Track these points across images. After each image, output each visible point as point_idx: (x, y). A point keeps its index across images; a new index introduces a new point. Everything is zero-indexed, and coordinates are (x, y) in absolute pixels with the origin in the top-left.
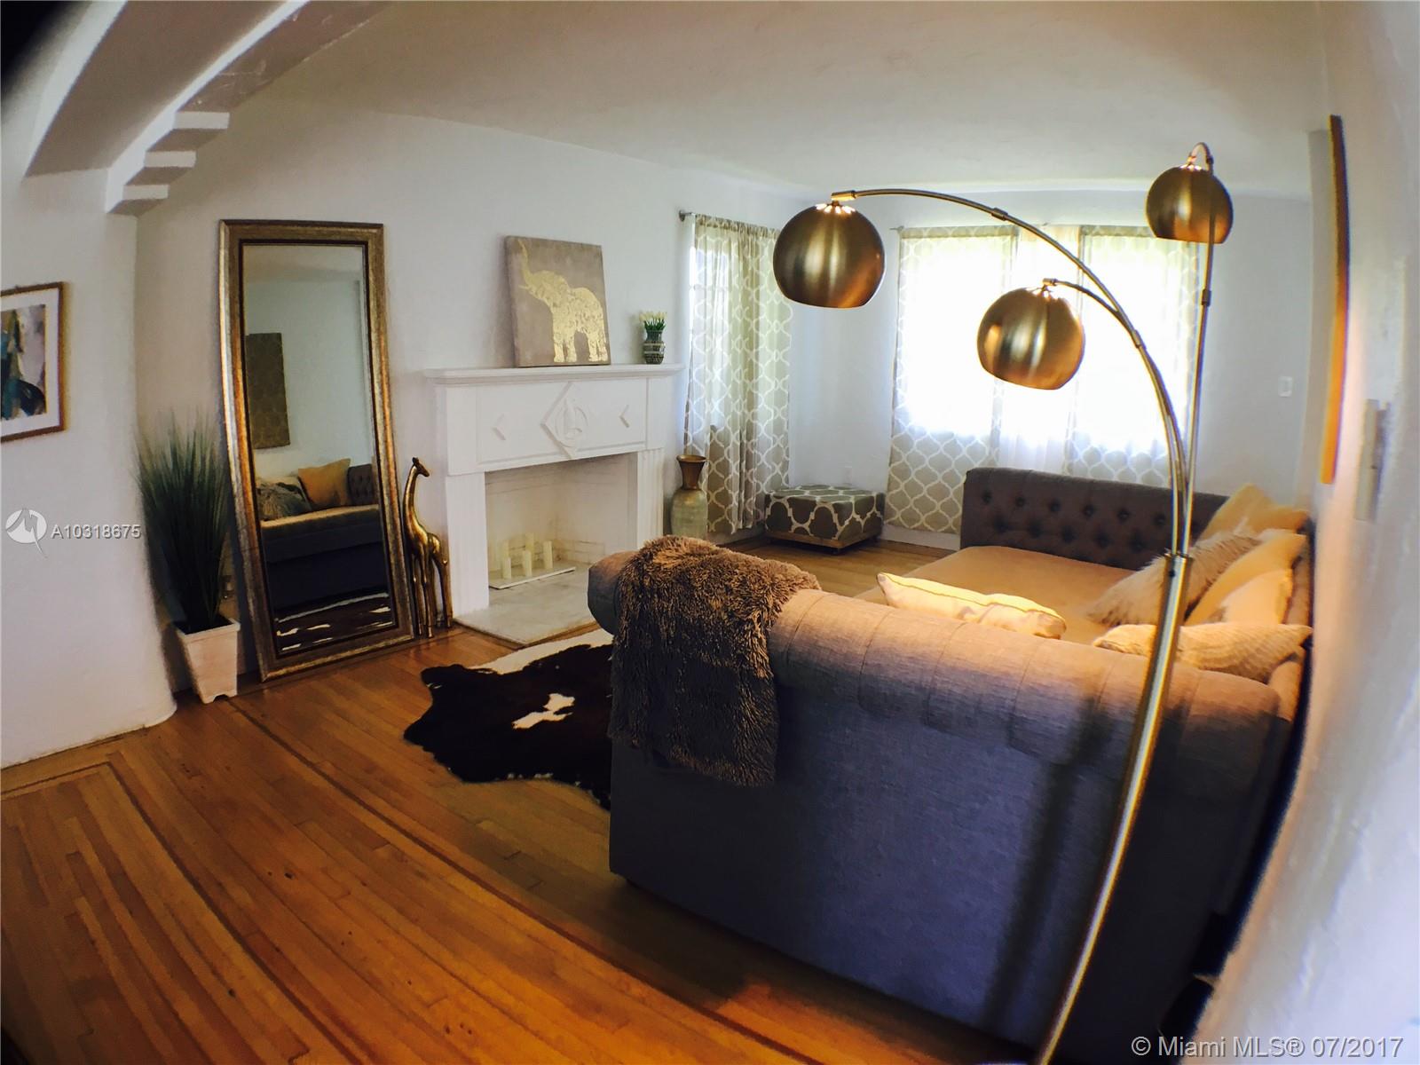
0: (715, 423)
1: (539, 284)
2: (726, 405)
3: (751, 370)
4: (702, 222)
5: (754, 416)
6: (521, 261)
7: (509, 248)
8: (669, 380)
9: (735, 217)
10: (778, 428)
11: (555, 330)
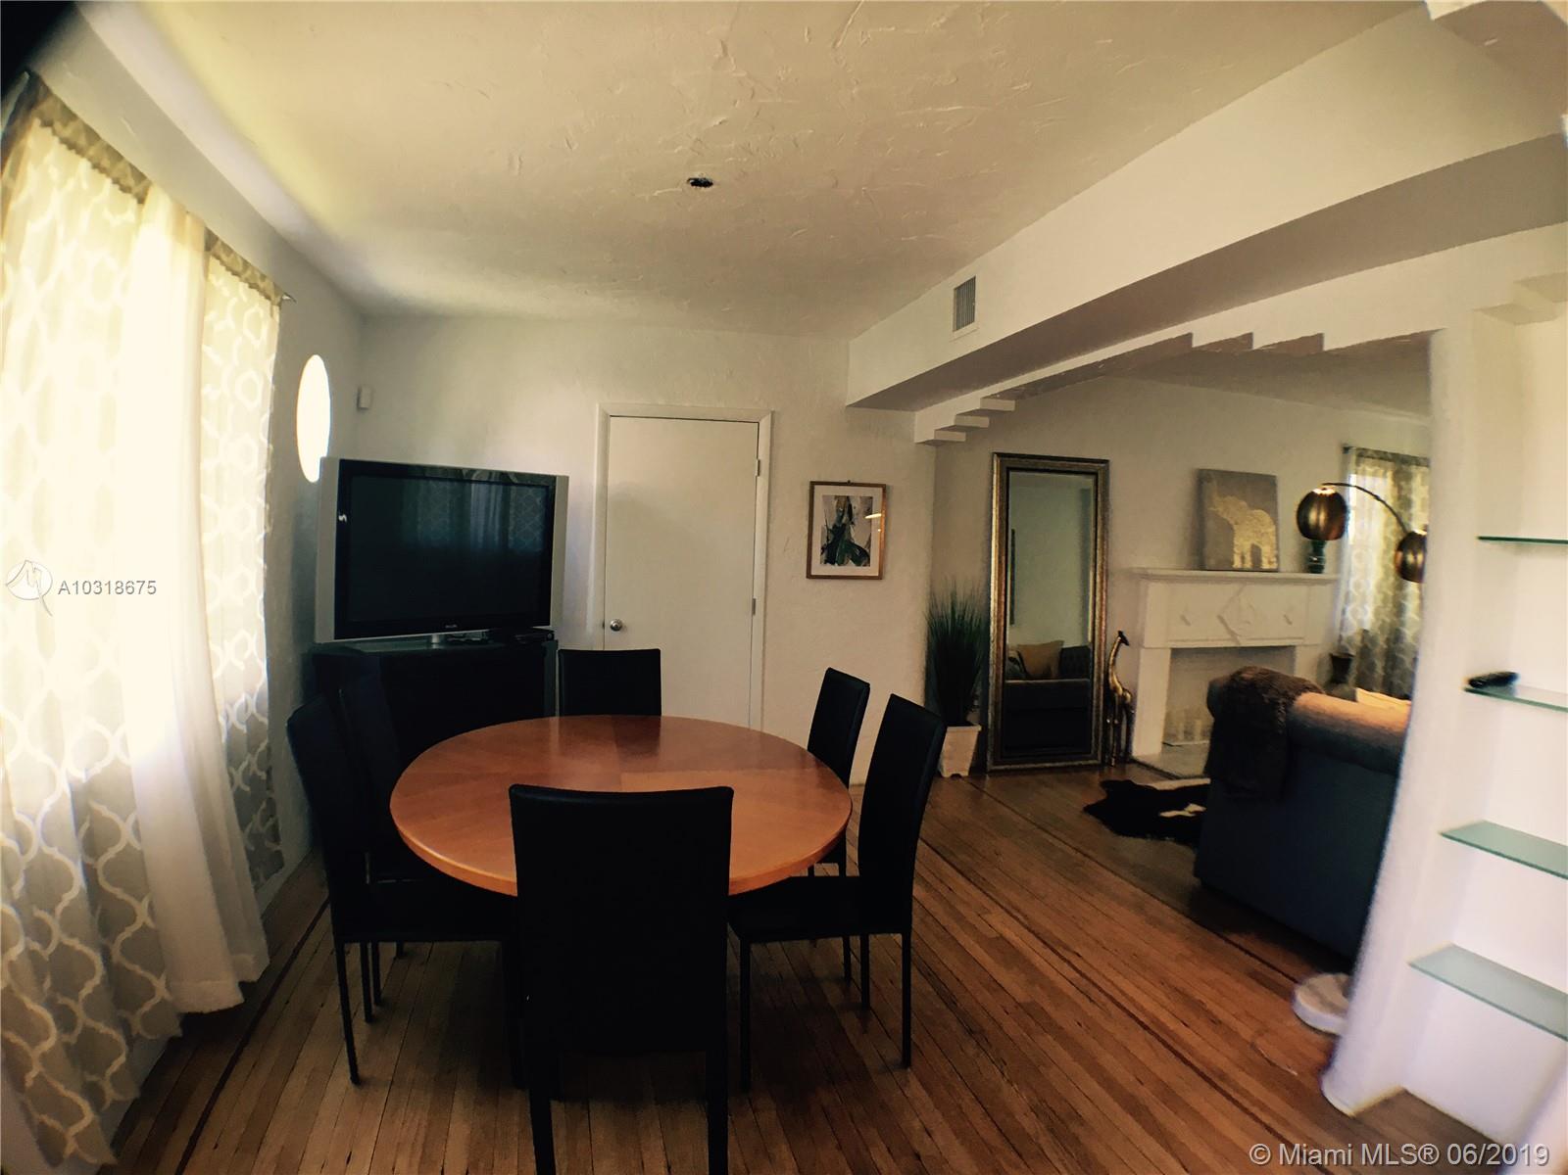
0: (1367, 627)
1: (1226, 507)
2: (1377, 613)
4: (1362, 454)
5: (1403, 624)
7: (1202, 478)
8: (1327, 588)
11: (1236, 542)
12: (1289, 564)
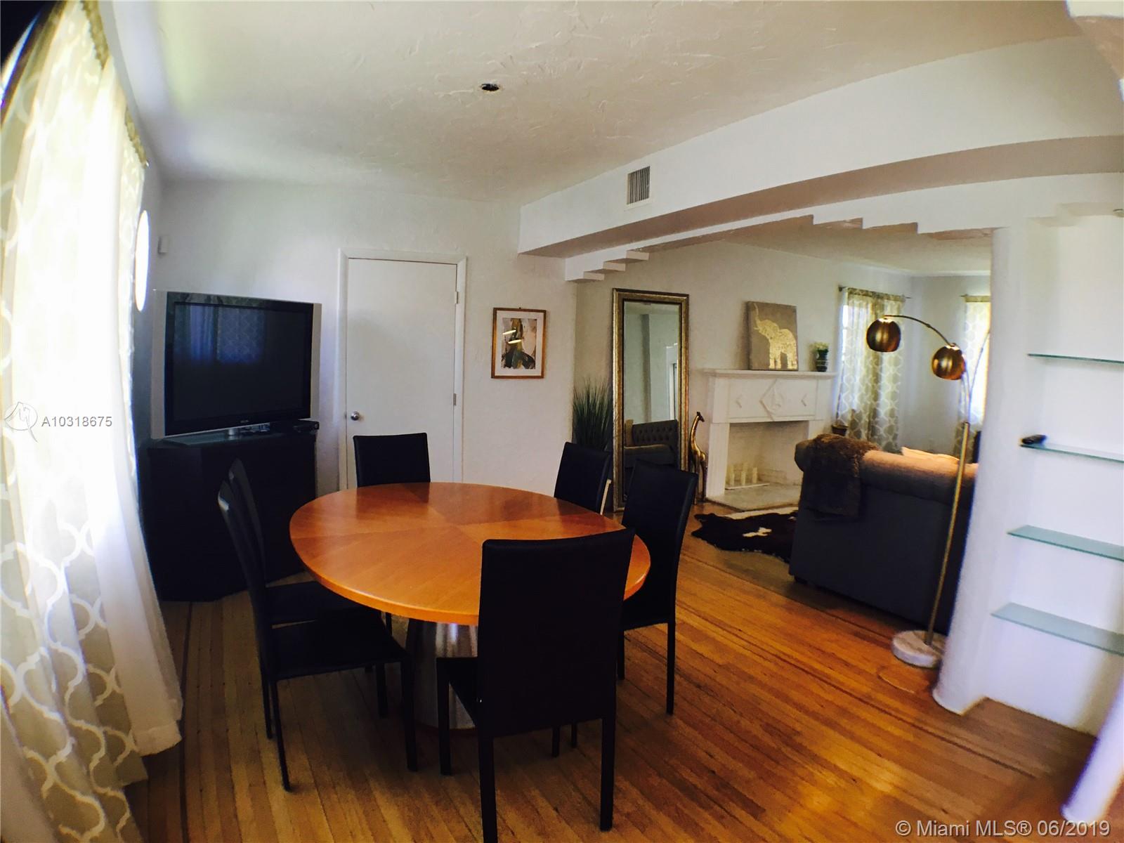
0: (855, 408)
1: (765, 327)
2: (861, 398)
3: (877, 378)
4: (852, 292)
5: (878, 405)
6: (755, 314)
7: (749, 308)
8: (829, 381)
9: (870, 288)
10: (892, 414)
11: (771, 351)
12: (804, 366)
